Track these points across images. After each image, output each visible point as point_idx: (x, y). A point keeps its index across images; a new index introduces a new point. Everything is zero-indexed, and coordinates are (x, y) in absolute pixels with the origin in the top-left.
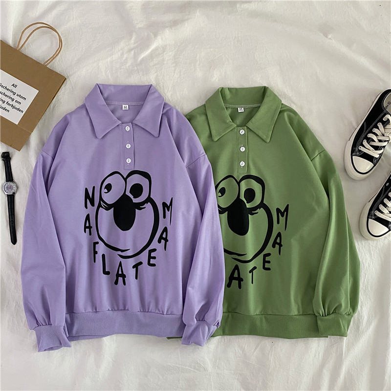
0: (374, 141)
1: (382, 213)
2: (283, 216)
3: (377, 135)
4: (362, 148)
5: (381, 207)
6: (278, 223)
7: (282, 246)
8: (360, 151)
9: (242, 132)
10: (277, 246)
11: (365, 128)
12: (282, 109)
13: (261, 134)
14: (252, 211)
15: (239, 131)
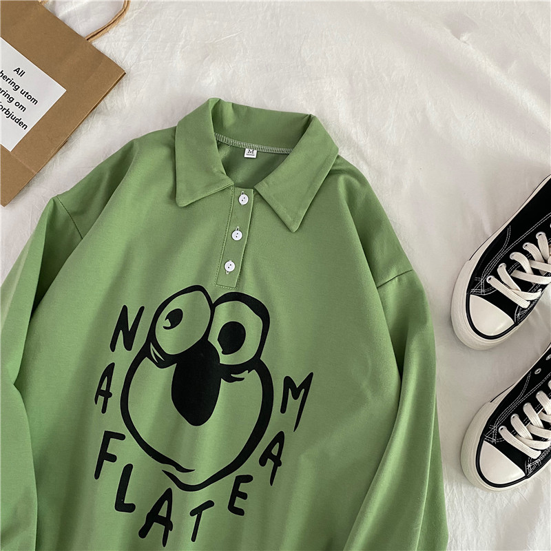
0: (522, 269)
1: (515, 434)
2: (296, 397)
3: (530, 258)
4: (493, 282)
5: (516, 421)
6: (283, 410)
7: (280, 464)
8: (488, 286)
9: (244, 199)
10: (270, 463)
11: (508, 239)
12: (335, 168)
13: (281, 211)
14: (231, 373)
15: (236, 195)
